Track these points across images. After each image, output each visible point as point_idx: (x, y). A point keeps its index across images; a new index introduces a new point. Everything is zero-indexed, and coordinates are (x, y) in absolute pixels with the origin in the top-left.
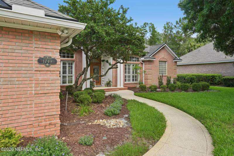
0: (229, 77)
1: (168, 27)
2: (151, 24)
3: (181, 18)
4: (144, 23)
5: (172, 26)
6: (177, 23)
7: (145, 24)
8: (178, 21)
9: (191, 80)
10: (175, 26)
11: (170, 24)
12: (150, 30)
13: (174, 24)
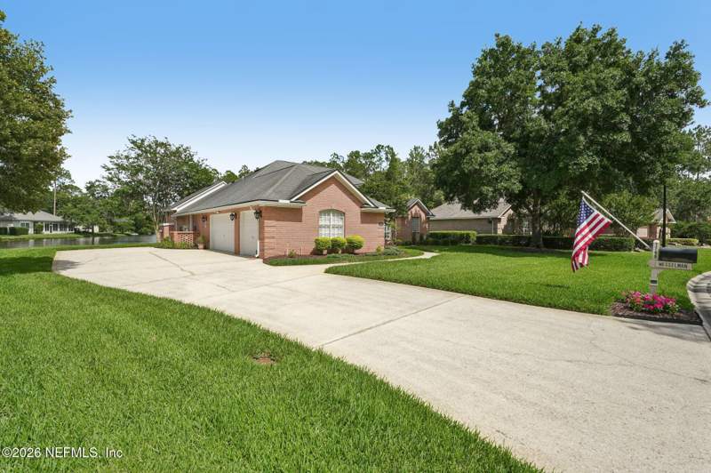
0: (482, 235)
1: (417, 155)
2: (388, 147)
4: (377, 145)
5: (423, 154)
6: (431, 149)
7: (378, 147)
10: (428, 154)
11: (419, 150)
12: (387, 158)
13: (427, 150)
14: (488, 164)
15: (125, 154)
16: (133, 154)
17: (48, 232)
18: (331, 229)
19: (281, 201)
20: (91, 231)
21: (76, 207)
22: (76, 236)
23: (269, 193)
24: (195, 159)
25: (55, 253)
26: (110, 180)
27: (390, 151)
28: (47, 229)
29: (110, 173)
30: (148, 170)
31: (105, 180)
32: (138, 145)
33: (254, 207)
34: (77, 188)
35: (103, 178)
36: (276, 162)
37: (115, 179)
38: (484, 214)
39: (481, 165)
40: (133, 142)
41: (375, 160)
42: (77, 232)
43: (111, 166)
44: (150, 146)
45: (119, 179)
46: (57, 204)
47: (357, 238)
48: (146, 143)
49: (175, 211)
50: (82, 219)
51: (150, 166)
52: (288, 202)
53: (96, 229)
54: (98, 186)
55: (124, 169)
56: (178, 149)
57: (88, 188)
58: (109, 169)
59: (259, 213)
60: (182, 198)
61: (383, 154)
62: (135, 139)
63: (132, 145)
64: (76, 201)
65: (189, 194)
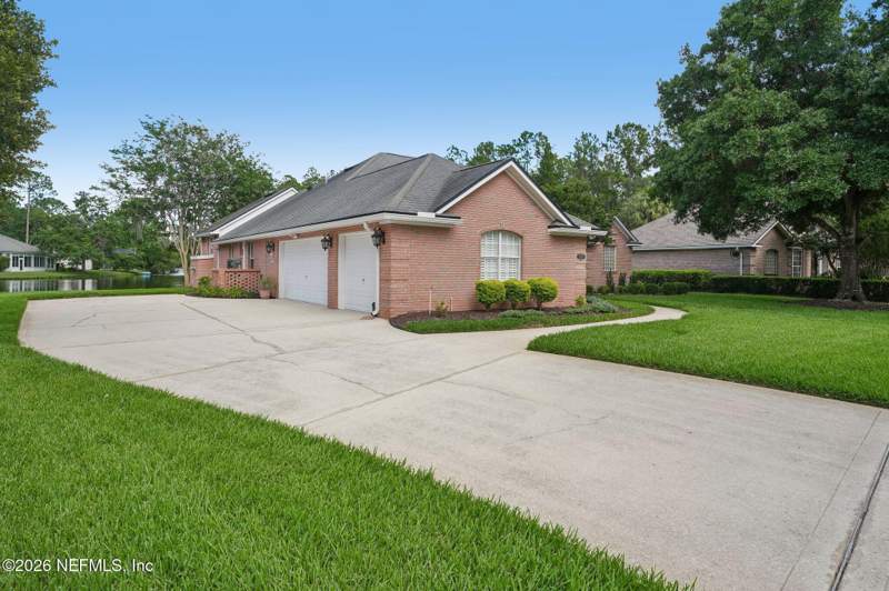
0: (722, 276)
2: (540, 134)
3: (621, 127)
4: (522, 132)
5: (597, 144)
6: (609, 136)
7: (524, 135)
8: (613, 132)
9: (659, 278)
10: (604, 145)
11: (590, 139)
12: (538, 153)
13: (603, 138)
14: (777, 148)
15: (136, 145)
16: (149, 147)
17: (17, 269)
18: (500, 265)
19: (420, 214)
20: (80, 267)
21: (59, 232)
22: (60, 274)
23: (396, 200)
24: (246, 155)
25: (26, 303)
26: (113, 186)
27: (543, 142)
28: (15, 265)
29: (114, 176)
30: (172, 171)
31: (106, 187)
32: (155, 131)
33: (370, 225)
34: (59, 203)
35: (103, 182)
36: (381, 154)
37: (122, 186)
38: (731, 241)
39: (764, 148)
40: (148, 127)
41: (519, 155)
42: (60, 268)
43: (114, 164)
44: (175, 132)
45: (127, 186)
46: (30, 227)
47: (548, 280)
48: (168, 129)
49: (216, 236)
50: (68, 249)
51: (174, 164)
52: (432, 215)
53: (89, 265)
54: (93, 199)
55: (136, 169)
56: (219, 136)
57: (77, 203)
58: (111, 170)
59: (381, 235)
60: (224, 215)
61: (531, 147)
62: (150, 122)
63: (146, 132)
64: (59, 223)
65: (234, 210)
